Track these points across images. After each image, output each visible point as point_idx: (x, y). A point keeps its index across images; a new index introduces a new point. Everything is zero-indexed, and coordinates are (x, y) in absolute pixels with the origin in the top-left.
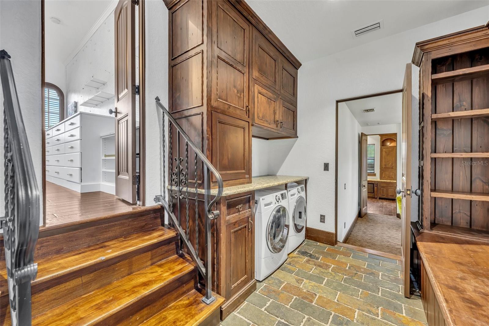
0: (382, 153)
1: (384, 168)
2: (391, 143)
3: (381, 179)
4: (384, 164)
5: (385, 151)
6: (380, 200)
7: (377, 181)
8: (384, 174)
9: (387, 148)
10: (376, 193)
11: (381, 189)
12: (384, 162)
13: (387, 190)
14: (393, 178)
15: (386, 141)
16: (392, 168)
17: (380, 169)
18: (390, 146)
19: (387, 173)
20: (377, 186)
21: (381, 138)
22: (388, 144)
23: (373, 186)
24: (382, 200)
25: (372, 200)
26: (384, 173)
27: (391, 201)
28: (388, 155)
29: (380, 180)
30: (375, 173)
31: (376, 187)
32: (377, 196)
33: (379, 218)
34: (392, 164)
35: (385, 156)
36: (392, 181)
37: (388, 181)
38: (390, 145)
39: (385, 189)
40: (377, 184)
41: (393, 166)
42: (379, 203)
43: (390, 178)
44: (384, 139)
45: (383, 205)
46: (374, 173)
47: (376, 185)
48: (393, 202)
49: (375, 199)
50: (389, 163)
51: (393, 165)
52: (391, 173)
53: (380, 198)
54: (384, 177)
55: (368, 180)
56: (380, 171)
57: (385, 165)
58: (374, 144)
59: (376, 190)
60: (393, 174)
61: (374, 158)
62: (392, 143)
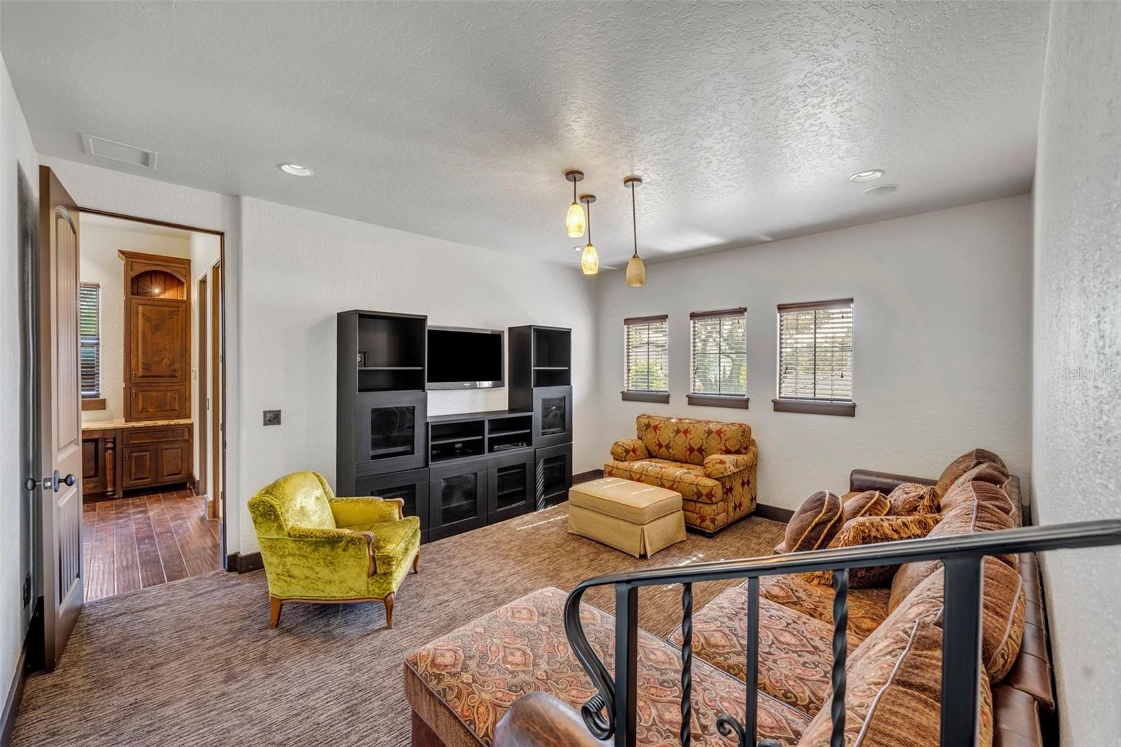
0: (134, 320)
1: (142, 377)
2: (165, 290)
3: (128, 417)
4: (143, 364)
5: (143, 314)
6: (130, 500)
7: (115, 430)
8: (141, 398)
9: (150, 302)
10: (109, 477)
11: (130, 457)
12: (140, 355)
13: (156, 458)
14: (176, 410)
15: (148, 278)
16: (172, 376)
17: (125, 381)
18: (162, 300)
19: (154, 394)
20: (114, 449)
21: (126, 265)
22: (157, 291)
23: (93, 450)
24: (137, 501)
25: (94, 510)
26: (143, 396)
27: (175, 494)
28: (157, 328)
29: (126, 421)
30: (101, 397)
31: (110, 451)
32: (114, 485)
33: (155, 614)
34: (173, 362)
35: (143, 333)
36: (173, 422)
37: (160, 423)
38: (162, 297)
39: (148, 453)
40: (115, 439)
41: (174, 371)
42: (128, 516)
43: (166, 411)
44: (139, 269)
45: (149, 525)
46: (97, 396)
47: (110, 445)
48: (184, 497)
49: (108, 504)
50: (163, 360)
51: (176, 366)
52: (169, 394)
53: (129, 494)
54: (144, 409)
55: (85, 425)
56: (125, 389)
57: (147, 367)
58: (98, 286)
59: (109, 465)
60: (176, 396)
61: (98, 339)
62: (169, 289)
